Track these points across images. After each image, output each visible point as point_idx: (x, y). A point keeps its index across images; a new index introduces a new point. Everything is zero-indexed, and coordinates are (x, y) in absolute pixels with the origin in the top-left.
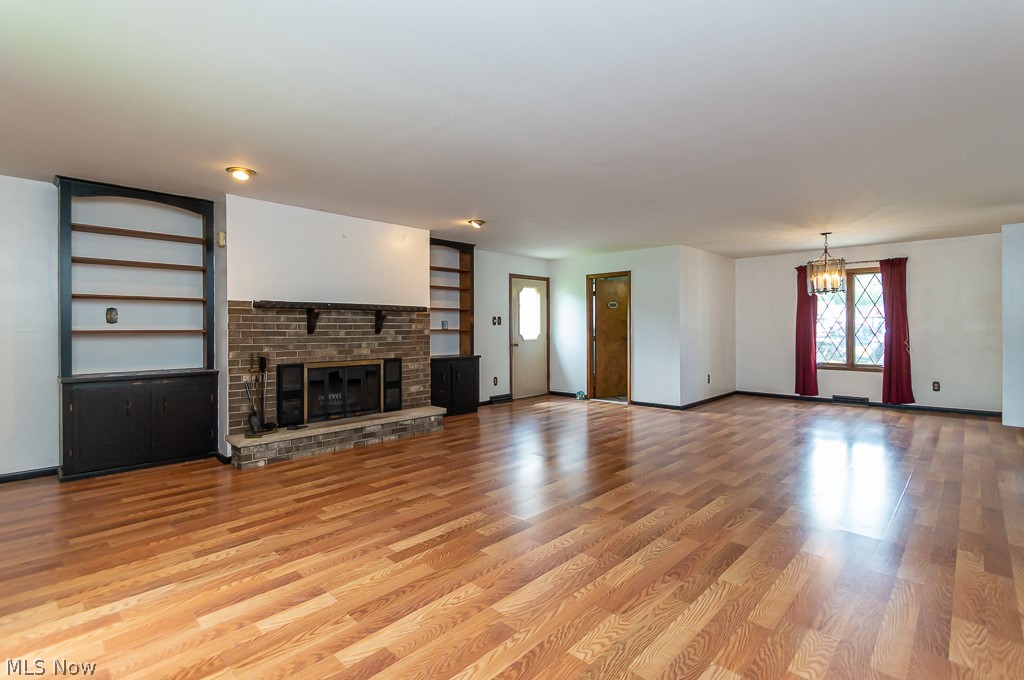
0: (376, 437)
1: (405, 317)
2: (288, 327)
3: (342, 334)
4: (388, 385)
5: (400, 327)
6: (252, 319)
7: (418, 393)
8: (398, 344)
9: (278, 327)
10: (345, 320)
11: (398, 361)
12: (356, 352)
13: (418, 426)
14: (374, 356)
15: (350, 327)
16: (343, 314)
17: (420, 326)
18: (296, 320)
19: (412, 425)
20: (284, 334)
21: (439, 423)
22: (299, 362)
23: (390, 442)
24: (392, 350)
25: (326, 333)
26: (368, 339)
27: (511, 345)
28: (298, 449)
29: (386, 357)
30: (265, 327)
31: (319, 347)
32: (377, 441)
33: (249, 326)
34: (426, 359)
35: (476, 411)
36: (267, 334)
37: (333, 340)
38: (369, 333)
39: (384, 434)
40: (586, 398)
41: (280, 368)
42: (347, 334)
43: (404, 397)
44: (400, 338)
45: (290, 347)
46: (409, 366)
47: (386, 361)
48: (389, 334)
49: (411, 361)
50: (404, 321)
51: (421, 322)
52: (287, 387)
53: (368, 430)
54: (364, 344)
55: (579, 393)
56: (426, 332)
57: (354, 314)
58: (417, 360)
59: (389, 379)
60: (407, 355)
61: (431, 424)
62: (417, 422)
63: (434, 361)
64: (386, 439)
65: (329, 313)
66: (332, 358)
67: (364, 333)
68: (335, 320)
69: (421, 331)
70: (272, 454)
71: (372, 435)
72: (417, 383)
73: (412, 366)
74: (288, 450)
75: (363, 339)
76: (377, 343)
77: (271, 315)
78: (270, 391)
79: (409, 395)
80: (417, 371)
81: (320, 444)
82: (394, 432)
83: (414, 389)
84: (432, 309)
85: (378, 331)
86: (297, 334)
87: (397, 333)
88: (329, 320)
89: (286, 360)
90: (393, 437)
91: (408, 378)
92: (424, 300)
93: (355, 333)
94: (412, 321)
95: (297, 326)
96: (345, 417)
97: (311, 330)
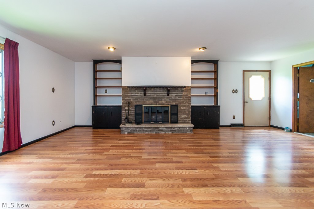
0: (163, 132)
1: (180, 90)
2: (138, 93)
3: (155, 96)
4: (172, 114)
5: (177, 93)
6: (128, 91)
7: (185, 118)
8: (177, 99)
9: (135, 93)
10: (156, 91)
11: (177, 106)
12: (160, 102)
13: (181, 130)
14: (167, 104)
15: (158, 94)
16: (155, 89)
17: (186, 93)
18: (141, 91)
19: (178, 130)
20: (137, 96)
21: (191, 131)
22: (141, 104)
23: (169, 134)
24: (174, 102)
25: (150, 96)
26: (165, 98)
27: (244, 102)
28: (137, 131)
29: (172, 104)
30: (131, 93)
31: (147, 100)
32: (164, 133)
33: (127, 93)
34: (188, 106)
35: (219, 128)
36: (131, 95)
37: (152, 98)
38: (165, 96)
39: (167, 131)
40: (291, 131)
41: (136, 106)
42: (157, 96)
43: (179, 119)
44: (177, 97)
45: (139, 99)
46: (181, 108)
47: (172, 106)
48: (173, 96)
49: (182, 106)
50: (180, 91)
51: (187, 92)
52: (138, 112)
53: (160, 129)
54: (163, 99)
55: (287, 128)
56: (189, 96)
57: (159, 89)
58: (185, 106)
59: (172, 112)
60: (180, 104)
61: (187, 130)
62: (180, 129)
63: (192, 107)
64: (167, 133)
65: (151, 89)
66: (152, 103)
67: (163, 96)
68: (153, 91)
69: (187, 95)
70: (129, 131)
71: (162, 130)
72: (185, 114)
73: (182, 108)
74: (134, 131)
75: (163, 98)
76: (168, 99)
77: (133, 90)
78: (133, 113)
79: (181, 118)
80: (185, 110)
81: (143, 130)
82: (171, 131)
83: (183, 116)
84: (192, 87)
85: (168, 95)
86: (140, 96)
87: (176, 96)
88: (151, 91)
89: (137, 103)
90: (170, 133)
91: (180, 112)
92: (188, 84)
93: (160, 96)
94: (183, 91)
95: (140, 93)
96: (156, 123)
97: (145, 95)
